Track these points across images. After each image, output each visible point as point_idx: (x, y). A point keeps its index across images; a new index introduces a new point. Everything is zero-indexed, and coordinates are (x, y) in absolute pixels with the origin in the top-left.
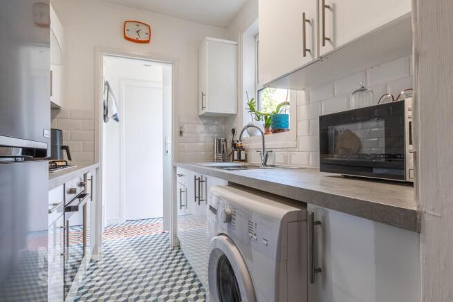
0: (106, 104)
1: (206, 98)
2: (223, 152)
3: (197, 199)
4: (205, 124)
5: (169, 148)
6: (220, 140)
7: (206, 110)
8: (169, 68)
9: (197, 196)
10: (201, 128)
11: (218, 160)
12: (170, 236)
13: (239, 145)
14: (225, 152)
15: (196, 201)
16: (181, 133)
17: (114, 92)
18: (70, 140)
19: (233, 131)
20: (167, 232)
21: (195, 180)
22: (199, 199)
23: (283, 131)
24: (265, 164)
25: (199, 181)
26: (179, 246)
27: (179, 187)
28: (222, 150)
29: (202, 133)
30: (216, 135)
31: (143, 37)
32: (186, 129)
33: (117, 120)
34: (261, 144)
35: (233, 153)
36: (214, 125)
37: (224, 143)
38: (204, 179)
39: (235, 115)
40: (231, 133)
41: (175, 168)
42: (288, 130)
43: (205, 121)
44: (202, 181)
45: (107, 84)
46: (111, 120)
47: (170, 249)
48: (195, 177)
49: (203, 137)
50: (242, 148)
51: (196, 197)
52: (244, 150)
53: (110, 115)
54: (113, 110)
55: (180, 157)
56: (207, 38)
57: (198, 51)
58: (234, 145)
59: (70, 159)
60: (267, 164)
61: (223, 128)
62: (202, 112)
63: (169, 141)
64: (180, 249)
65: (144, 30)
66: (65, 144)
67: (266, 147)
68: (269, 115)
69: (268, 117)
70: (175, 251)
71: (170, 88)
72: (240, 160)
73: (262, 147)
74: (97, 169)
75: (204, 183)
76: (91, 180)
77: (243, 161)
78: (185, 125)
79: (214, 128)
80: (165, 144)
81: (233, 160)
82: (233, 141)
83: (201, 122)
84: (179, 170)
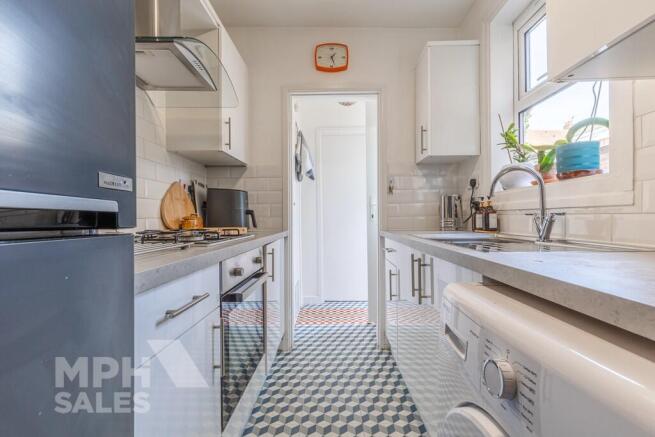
0: (299, 159)
1: (428, 136)
2: (456, 216)
3: (417, 293)
4: (425, 176)
5: (375, 211)
6: (450, 198)
7: (429, 153)
8: (373, 101)
9: (416, 287)
10: (419, 181)
11: (447, 228)
12: (376, 330)
13: (486, 205)
14: (460, 216)
15: (413, 295)
16: (390, 190)
17: (308, 144)
18: (258, 203)
19: (473, 183)
20: (373, 324)
21: (413, 261)
22: (419, 292)
23: (587, 173)
24: (547, 238)
25: (419, 264)
26: (389, 349)
27: (388, 267)
28: (453, 213)
29: (421, 188)
30: (442, 191)
31: (339, 63)
32: (397, 184)
33: (312, 178)
34: (537, 200)
35: (473, 216)
36: (440, 176)
37: (458, 203)
38: (428, 261)
39: (477, 156)
40: (470, 187)
41: (382, 239)
42: (599, 172)
43: (425, 171)
44: (425, 265)
45: (300, 134)
46: (305, 178)
47: (377, 351)
48: (413, 256)
49: (424, 193)
50: (490, 210)
51: (414, 290)
52: (494, 212)
53: (303, 173)
54: (307, 165)
55: (390, 224)
56: (430, 43)
57: (415, 69)
58: (475, 205)
59: (255, 226)
60: (551, 237)
61: (455, 179)
62: (421, 157)
63: (375, 202)
64: (390, 354)
65: (340, 53)
66: (250, 208)
67: (548, 206)
68: (548, 147)
69: (547, 152)
70: (384, 356)
71: (374, 130)
72: (487, 227)
73: (538, 205)
74: (286, 238)
75: (428, 269)
76: (273, 254)
77: (494, 230)
78: (397, 179)
79: (439, 181)
80: (370, 206)
81: (474, 229)
82: (472, 199)
83: (420, 173)
84: (389, 243)
